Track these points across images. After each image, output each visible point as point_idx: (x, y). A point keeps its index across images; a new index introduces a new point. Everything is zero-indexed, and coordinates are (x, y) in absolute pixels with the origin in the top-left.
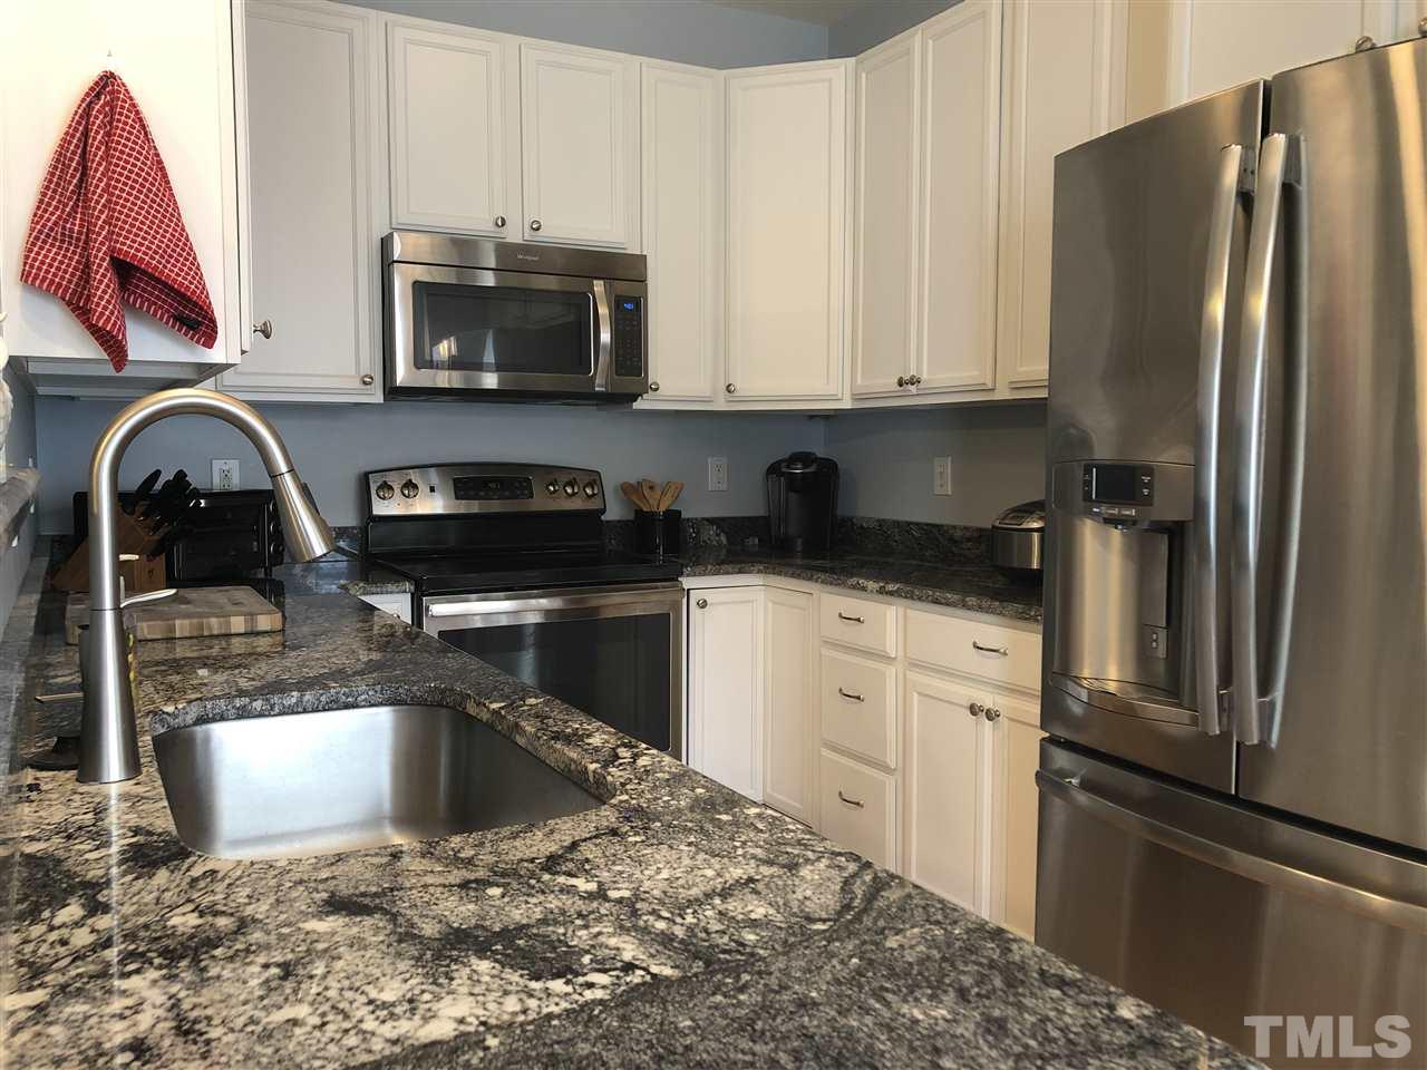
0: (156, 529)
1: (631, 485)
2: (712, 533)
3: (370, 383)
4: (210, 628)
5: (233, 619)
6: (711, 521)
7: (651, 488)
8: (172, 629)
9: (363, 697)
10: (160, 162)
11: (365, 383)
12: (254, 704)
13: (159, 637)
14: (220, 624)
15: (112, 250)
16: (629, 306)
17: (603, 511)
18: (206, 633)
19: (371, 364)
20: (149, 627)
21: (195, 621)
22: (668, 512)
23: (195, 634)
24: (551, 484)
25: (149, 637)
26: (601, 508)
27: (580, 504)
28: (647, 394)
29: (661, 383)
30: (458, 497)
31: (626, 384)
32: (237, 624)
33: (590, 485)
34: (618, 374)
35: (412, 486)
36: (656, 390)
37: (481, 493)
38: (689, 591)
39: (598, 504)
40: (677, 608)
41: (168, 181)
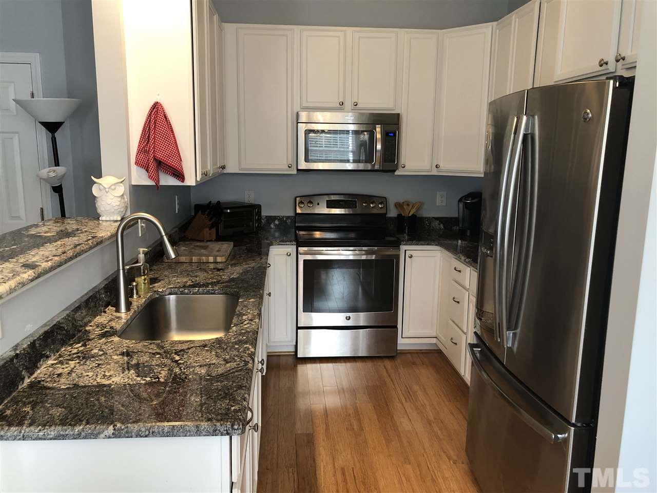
0: (210, 220)
1: (400, 204)
2: (436, 223)
3: (291, 167)
4: (203, 260)
6: (437, 219)
7: (408, 205)
8: (192, 259)
10: (170, 127)
11: (289, 167)
13: (188, 262)
14: (206, 259)
15: (154, 156)
16: (392, 134)
17: (386, 214)
19: (291, 160)
20: (185, 258)
21: (198, 257)
22: (414, 216)
23: (198, 261)
24: (364, 203)
25: (185, 261)
26: (385, 212)
27: (375, 211)
28: (400, 169)
29: (406, 165)
30: (327, 207)
31: (389, 166)
32: (211, 259)
33: (381, 203)
34: (385, 162)
35: (311, 202)
36: (404, 167)
37: (337, 206)
38: (405, 250)
39: (383, 211)
40: (397, 257)
41: (173, 132)
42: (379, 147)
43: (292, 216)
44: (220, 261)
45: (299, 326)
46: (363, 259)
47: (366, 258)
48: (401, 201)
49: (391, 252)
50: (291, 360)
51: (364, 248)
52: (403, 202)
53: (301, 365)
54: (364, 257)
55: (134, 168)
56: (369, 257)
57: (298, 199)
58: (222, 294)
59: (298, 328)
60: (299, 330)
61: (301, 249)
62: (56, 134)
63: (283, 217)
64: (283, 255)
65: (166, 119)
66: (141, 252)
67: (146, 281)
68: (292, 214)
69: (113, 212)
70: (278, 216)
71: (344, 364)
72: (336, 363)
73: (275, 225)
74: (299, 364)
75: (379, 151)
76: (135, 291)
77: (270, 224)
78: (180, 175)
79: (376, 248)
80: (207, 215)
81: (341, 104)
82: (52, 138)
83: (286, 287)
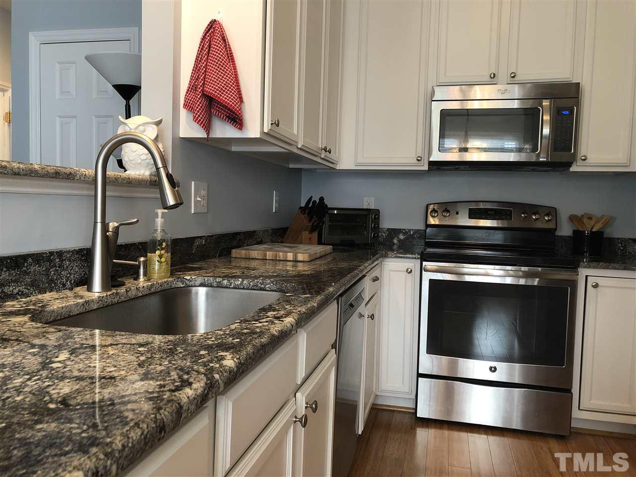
0: (310, 221)
1: (577, 217)
3: (420, 160)
4: (279, 257)
5: (288, 254)
7: (590, 219)
8: (265, 255)
9: (268, 286)
10: (231, 53)
11: (418, 160)
12: (224, 281)
13: (261, 258)
14: (283, 255)
15: (203, 91)
16: (567, 112)
17: (555, 230)
18: (278, 259)
20: (257, 253)
21: (274, 253)
23: (274, 258)
24: (522, 214)
25: (257, 258)
26: (555, 227)
27: (539, 225)
28: (580, 162)
29: (588, 157)
30: (470, 218)
31: (562, 157)
32: (290, 256)
33: (548, 215)
34: (555, 151)
35: (448, 211)
36: (585, 160)
37: (483, 217)
38: (587, 277)
39: (551, 226)
40: (574, 284)
41: (233, 61)
42: (546, 131)
43: (422, 230)
44: (302, 260)
45: (420, 372)
46: (520, 283)
47: (526, 282)
48: (579, 214)
49: (563, 275)
50: (407, 419)
51: (523, 269)
52: (582, 215)
53: (421, 429)
54: (522, 282)
55: (183, 113)
56: (530, 282)
57: (431, 207)
58: (275, 291)
59: (420, 375)
60: (419, 378)
61: (428, 265)
62: (131, 102)
63: (410, 230)
64: (403, 271)
65: (224, 40)
66: (160, 215)
67: (163, 260)
68: (421, 227)
69: (140, 164)
70: (404, 230)
71: (485, 436)
72: (473, 433)
73: (400, 241)
74: (419, 427)
75: (546, 137)
76: (142, 271)
77: (393, 238)
78: (236, 120)
79: (540, 269)
80: (307, 215)
81: (492, 76)
82: (126, 106)
83: (405, 317)
